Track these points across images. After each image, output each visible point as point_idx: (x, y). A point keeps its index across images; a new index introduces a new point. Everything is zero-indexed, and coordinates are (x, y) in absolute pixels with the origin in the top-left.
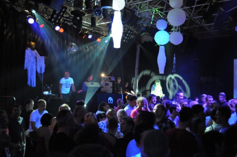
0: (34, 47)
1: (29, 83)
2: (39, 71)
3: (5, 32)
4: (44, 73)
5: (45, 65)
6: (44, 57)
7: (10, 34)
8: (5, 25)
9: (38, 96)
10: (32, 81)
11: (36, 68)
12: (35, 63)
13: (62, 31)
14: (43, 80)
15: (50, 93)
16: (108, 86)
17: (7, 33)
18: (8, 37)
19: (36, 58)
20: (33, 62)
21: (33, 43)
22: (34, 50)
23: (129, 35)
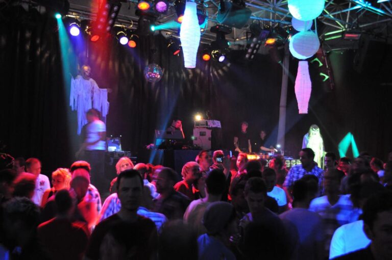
0: (87, 74)
1: (80, 132)
3: (38, 53)
5: (109, 103)
6: (106, 90)
7: (47, 55)
8: (38, 41)
12: (90, 101)
13: (133, 44)
15: (119, 150)
16: (204, 137)
17: (42, 54)
18: (44, 60)
19: (92, 92)
20: (86, 99)
21: (86, 68)
22: (88, 79)
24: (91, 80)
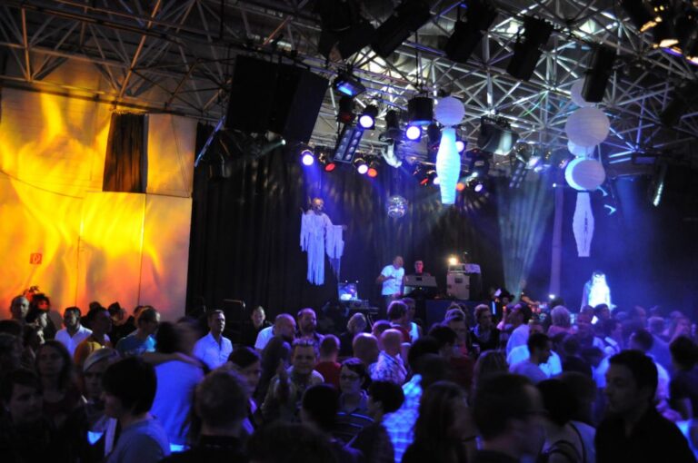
0: (319, 208)
1: (310, 277)
2: (330, 253)
3: (266, 184)
4: (342, 257)
5: (343, 243)
6: (340, 226)
7: (274, 187)
8: (266, 171)
9: (328, 303)
10: (317, 273)
11: (325, 249)
12: (322, 240)
13: (373, 173)
14: (338, 272)
15: (356, 299)
16: (461, 285)
17: (270, 185)
18: (271, 193)
19: (325, 229)
20: (318, 238)
21: (318, 201)
22: (320, 215)
23: (521, 172)
24: (324, 215)
